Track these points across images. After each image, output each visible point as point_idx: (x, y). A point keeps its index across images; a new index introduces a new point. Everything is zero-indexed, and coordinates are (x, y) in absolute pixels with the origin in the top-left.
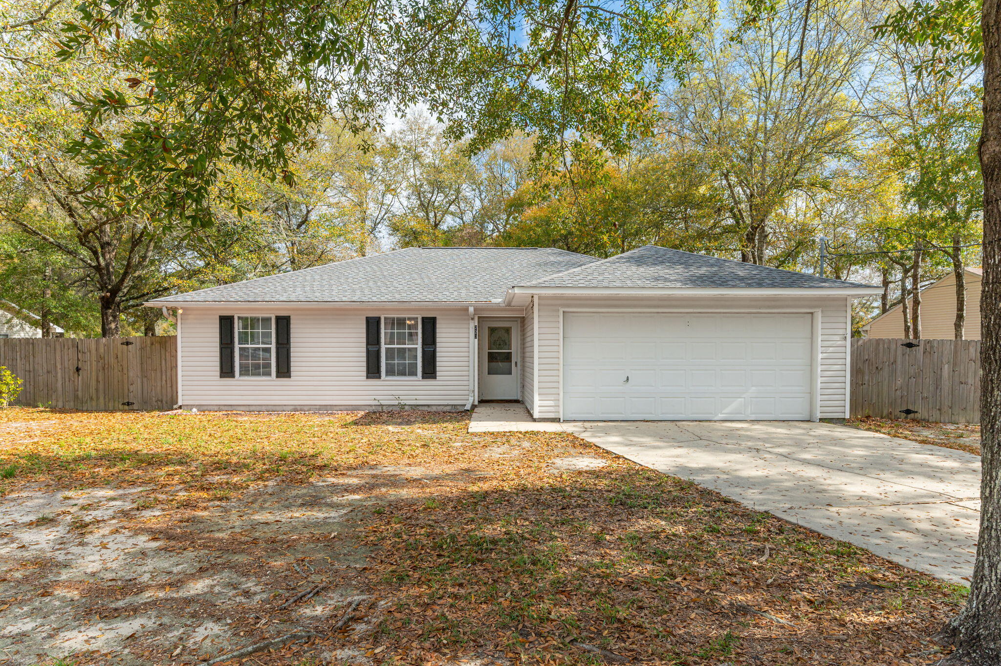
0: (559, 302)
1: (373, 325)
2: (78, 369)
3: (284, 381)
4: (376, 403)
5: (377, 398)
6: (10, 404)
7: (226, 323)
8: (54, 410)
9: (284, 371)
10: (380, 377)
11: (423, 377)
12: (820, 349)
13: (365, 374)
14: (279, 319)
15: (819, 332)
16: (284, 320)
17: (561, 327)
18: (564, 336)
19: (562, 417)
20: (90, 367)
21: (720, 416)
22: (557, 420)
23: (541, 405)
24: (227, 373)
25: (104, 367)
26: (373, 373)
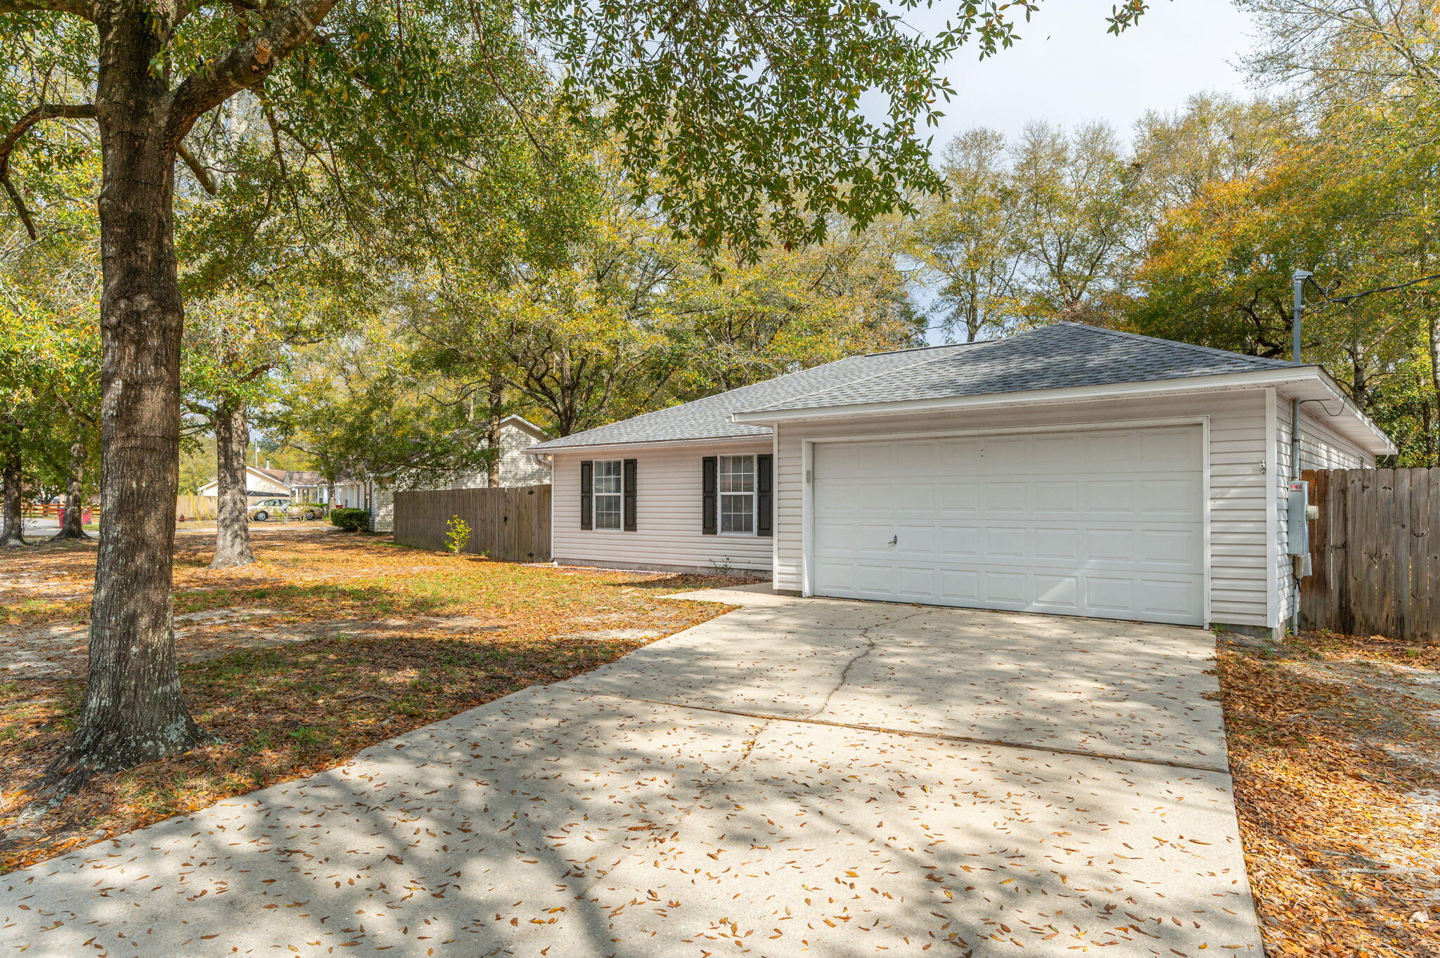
0: (803, 430)
1: (709, 465)
2: (506, 519)
3: (630, 535)
4: (712, 565)
5: (713, 558)
6: (461, 551)
7: (586, 467)
8: (491, 558)
9: (631, 525)
10: (715, 533)
11: (759, 534)
12: (1207, 493)
13: (701, 528)
14: (628, 462)
15: (1207, 460)
16: (631, 465)
17: (805, 465)
18: (812, 477)
19: (806, 590)
20: (512, 517)
21: (1036, 606)
22: (798, 594)
23: (781, 572)
24: (586, 524)
25: (519, 517)
26: (709, 527)
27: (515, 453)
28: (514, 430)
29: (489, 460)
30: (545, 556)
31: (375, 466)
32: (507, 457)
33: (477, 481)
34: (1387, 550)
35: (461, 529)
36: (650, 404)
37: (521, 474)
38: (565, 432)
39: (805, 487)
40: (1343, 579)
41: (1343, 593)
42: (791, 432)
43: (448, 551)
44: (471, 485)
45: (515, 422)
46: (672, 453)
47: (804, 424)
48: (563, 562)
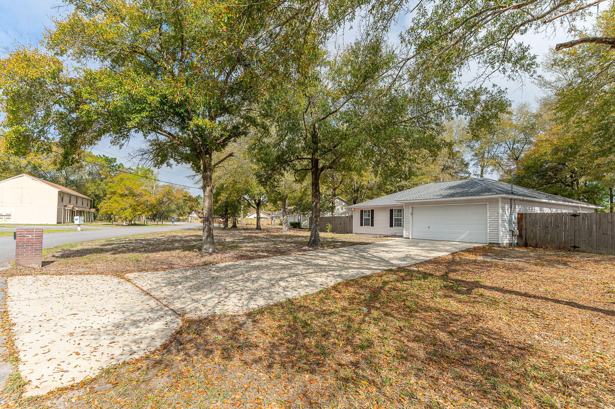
1: (391, 211)
3: (372, 227)
4: (392, 234)
5: (392, 232)
6: (329, 232)
7: (362, 211)
8: (337, 233)
9: (372, 225)
10: (393, 227)
11: (401, 227)
12: (488, 217)
13: (389, 226)
15: (488, 211)
16: (373, 211)
17: (410, 211)
18: (412, 214)
19: (411, 238)
20: (342, 223)
21: (458, 240)
22: (409, 238)
23: (405, 234)
24: (361, 225)
25: (344, 223)
26: (391, 226)
27: (338, 207)
28: (338, 200)
29: (332, 209)
30: (352, 233)
31: (303, 211)
32: (337, 208)
33: (328, 215)
34: (534, 230)
35: (330, 226)
36: (378, 195)
37: (340, 213)
38: (355, 203)
39: (411, 216)
40: (526, 236)
41: (526, 239)
42: (408, 204)
43: (327, 232)
44: (326, 216)
45: (338, 198)
46: (382, 208)
47: (410, 203)
48: (356, 234)
